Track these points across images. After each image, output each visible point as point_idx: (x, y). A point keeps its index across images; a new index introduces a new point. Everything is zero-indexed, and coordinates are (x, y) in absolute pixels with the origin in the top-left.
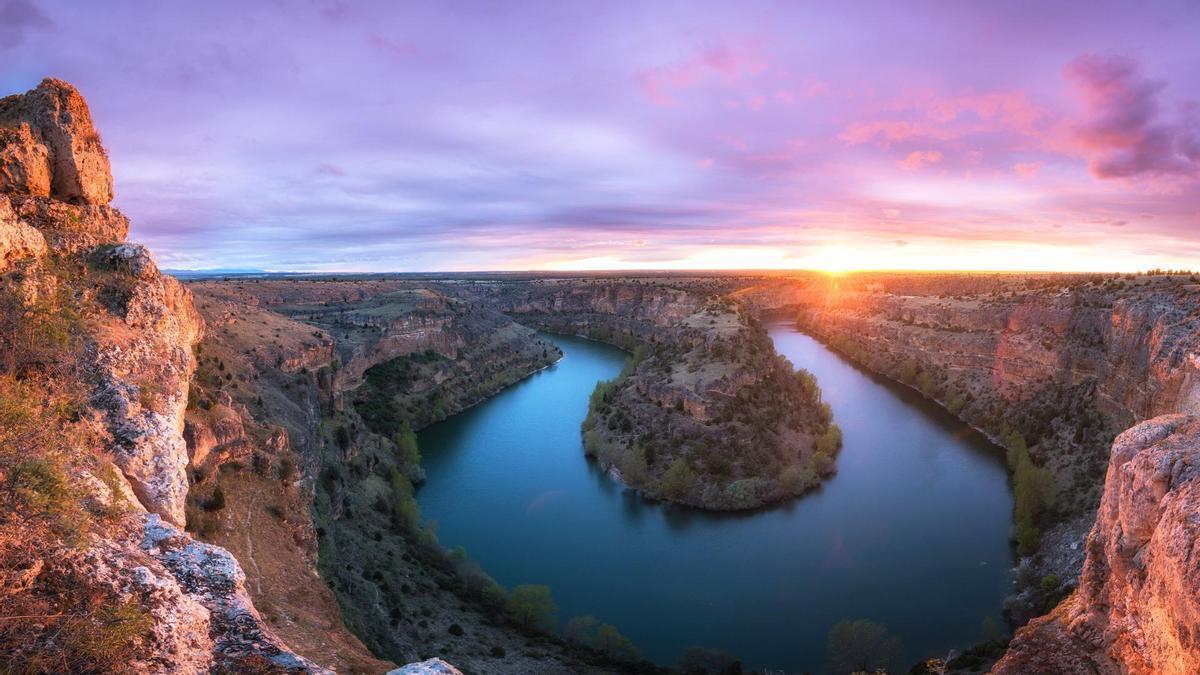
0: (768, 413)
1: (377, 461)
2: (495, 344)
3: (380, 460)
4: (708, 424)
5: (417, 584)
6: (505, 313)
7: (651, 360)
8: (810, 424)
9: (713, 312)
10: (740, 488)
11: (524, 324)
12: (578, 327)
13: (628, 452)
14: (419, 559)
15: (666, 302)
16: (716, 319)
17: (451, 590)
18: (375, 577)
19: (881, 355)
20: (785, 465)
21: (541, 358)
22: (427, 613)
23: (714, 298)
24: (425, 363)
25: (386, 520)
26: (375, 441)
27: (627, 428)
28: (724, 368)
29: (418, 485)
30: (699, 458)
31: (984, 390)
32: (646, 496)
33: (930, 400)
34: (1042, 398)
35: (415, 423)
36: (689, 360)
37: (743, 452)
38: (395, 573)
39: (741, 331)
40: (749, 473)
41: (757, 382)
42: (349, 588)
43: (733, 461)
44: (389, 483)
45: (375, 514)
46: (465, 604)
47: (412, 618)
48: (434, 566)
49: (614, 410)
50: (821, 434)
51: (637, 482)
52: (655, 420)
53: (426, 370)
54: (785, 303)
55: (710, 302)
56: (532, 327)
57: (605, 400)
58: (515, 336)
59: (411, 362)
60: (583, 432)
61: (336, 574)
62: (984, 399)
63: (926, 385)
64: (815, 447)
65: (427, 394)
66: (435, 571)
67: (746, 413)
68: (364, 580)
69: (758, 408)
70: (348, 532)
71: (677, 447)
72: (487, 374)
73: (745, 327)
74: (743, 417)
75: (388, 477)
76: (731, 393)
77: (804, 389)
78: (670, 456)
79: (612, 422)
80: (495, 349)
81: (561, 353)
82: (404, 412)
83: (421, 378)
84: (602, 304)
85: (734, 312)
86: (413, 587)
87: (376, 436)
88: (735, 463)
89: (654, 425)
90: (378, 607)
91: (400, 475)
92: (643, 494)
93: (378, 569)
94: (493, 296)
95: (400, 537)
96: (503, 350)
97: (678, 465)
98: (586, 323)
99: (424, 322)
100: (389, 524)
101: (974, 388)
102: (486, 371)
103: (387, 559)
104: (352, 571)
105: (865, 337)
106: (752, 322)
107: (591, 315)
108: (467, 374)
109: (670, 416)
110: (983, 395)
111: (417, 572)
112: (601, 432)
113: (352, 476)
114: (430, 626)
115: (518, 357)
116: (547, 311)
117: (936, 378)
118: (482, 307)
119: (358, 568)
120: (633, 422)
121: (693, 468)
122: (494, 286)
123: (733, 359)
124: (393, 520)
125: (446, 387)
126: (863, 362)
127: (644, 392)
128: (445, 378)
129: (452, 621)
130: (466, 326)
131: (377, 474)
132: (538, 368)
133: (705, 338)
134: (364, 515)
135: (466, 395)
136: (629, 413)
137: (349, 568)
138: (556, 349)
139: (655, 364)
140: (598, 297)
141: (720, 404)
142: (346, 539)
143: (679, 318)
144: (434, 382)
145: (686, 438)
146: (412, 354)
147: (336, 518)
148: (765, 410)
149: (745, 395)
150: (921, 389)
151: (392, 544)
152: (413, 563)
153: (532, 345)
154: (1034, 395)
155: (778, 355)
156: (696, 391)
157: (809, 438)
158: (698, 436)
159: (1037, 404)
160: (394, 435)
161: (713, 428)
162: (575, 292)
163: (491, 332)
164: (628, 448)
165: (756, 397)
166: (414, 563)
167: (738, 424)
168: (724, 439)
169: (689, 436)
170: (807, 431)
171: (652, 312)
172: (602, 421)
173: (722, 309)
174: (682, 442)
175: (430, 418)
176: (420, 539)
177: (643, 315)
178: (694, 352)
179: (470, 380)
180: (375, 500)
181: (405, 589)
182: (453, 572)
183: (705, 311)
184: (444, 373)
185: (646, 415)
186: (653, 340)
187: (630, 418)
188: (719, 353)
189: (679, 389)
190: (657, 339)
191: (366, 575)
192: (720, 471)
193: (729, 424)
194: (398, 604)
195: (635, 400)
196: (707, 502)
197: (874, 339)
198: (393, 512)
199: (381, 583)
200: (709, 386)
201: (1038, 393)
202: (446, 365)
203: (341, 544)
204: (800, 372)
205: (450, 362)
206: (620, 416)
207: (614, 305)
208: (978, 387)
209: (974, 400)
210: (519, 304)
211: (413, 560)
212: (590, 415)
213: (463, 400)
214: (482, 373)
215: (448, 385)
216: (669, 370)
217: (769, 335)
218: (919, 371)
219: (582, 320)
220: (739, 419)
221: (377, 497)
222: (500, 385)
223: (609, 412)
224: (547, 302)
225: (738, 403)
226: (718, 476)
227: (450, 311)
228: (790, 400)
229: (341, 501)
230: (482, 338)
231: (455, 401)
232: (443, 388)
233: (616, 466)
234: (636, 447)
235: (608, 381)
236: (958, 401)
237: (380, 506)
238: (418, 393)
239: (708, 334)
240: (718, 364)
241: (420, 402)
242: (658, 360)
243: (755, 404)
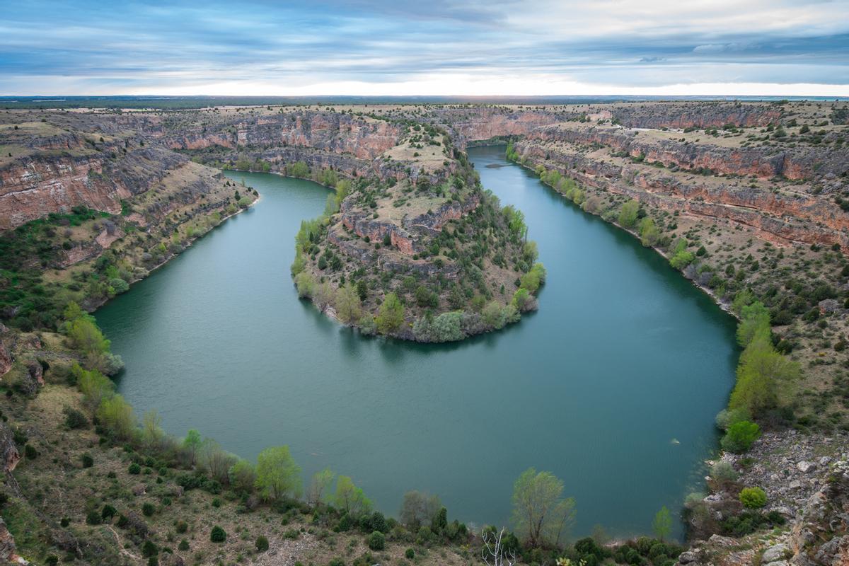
0: (474, 248)
1: (45, 366)
2: (171, 189)
3: (51, 364)
4: (415, 258)
5: (159, 496)
6: (175, 150)
7: (354, 196)
8: (514, 261)
9: (416, 144)
10: (447, 320)
11: (204, 163)
12: (271, 164)
13: (340, 291)
14: (150, 464)
15: (365, 133)
16: (419, 152)
17: (197, 486)
18: (105, 515)
19: (598, 195)
20: (489, 299)
21: (233, 201)
22: (182, 529)
23: (417, 129)
24: (78, 225)
25: (89, 435)
26: (33, 342)
27: (337, 266)
28: (429, 201)
29: (116, 376)
30: (408, 291)
31: (725, 246)
32: (362, 332)
33: (650, 248)
34: (812, 271)
35: (86, 303)
36: (394, 195)
37: (449, 286)
38: (127, 498)
39: (446, 164)
40: (455, 307)
41: (463, 217)
42: (79, 550)
43: (439, 294)
44: (75, 388)
45: (71, 436)
46: (217, 497)
47: (169, 545)
48: (170, 466)
49: (322, 249)
50: (525, 271)
51: (353, 318)
52: (364, 256)
53: (81, 233)
54: (494, 135)
55: (412, 133)
56: (215, 166)
57: (311, 239)
58: (195, 178)
59: (51, 226)
60: (294, 275)
61: (51, 542)
62: (722, 256)
63: (647, 231)
64: (518, 284)
65: (93, 262)
66: (175, 471)
67: (451, 248)
68: (92, 528)
69: (463, 242)
70: (41, 477)
71: (387, 281)
72: (171, 228)
73: (450, 161)
74: (449, 251)
75: (71, 380)
76: (436, 227)
77: (510, 226)
78: (381, 291)
79: (321, 262)
80: (172, 195)
81: (256, 193)
82: (65, 293)
83: (76, 244)
84: (292, 135)
85: (439, 144)
86: (156, 503)
87: (33, 335)
88: (442, 296)
89: (365, 262)
90: (126, 553)
91: (87, 373)
92: (359, 329)
93: (105, 503)
94: (153, 129)
95: (117, 449)
96: (184, 196)
97: (389, 298)
98: (279, 158)
99: (56, 169)
100: (98, 438)
101: (711, 243)
102: (168, 222)
103: (111, 484)
104: (72, 525)
105: (581, 174)
106: (457, 155)
107: (283, 149)
108: (143, 230)
109: (378, 251)
110: (722, 252)
111: (154, 481)
112: (311, 273)
113: (15, 401)
114: (192, 544)
115: (204, 202)
116: (230, 146)
117: (662, 225)
118: (142, 144)
119: (77, 517)
120: (343, 260)
121: (403, 302)
122: (153, 115)
123: (438, 194)
124: (99, 432)
125: (118, 250)
126: (576, 201)
127: (350, 229)
128: (113, 239)
129: (211, 525)
130: (125, 171)
131: (52, 383)
132: (232, 212)
133: (409, 171)
134: (56, 443)
135: (148, 255)
136: (338, 251)
137: (65, 523)
138: (250, 190)
139: (359, 199)
140: (289, 128)
141: (426, 239)
142: (41, 487)
143: (380, 150)
144: (99, 247)
145: (395, 272)
146: (51, 215)
147: (12, 468)
148: (470, 245)
149: (451, 230)
150: (640, 235)
151: (112, 462)
152: (144, 474)
153: (219, 187)
154: (801, 264)
155: (485, 190)
156: (403, 226)
157: (513, 275)
158: (407, 270)
159: (802, 276)
160: (60, 325)
161: (421, 262)
162: (261, 122)
163: (161, 176)
164: (340, 286)
165: (461, 231)
166: (147, 472)
167: (444, 258)
168: (431, 273)
169: (397, 270)
170: (511, 268)
171: (351, 145)
172: (312, 262)
173: (426, 140)
174: (392, 277)
175: (106, 293)
176: (142, 439)
177: (342, 148)
178: (399, 186)
179: (150, 237)
180: (63, 418)
181: (148, 510)
182: (193, 464)
183: (407, 144)
184: (110, 233)
185: (355, 252)
186: (355, 174)
187: (339, 256)
188: (424, 187)
189: (386, 225)
190: (358, 172)
191: (93, 520)
192: (428, 304)
193: (436, 258)
194: (147, 536)
195: (342, 238)
196: (418, 334)
197: (592, 177)
198: (96, 421)
199: (116, 519)
200: (415, 221)
201: (807, 264)
202: (110, 223)
203: (39, 497)
204: (507, 208)
205: (114, 218)
206: (329, 255)
207: (309, 137)
208: (717, 242)
209: (707, 256)
210: (193, 138)
211: (143, 469)
212: (298, 256)
213: (146, 261)
214: (163, 225)
215: (120, 247)
216: (374, 206)
217: (475, 169)
218: (641, 215)
219: (274, 155)
220: (445, 254)
221: (65, 412)
222: (189, 237)
223: (317, 252)
224: (228, 135)
225: (445, 238)
226: (426, 309)
227: (95, 152)
228: (495, 236)
229: (11, 441)
230: (153, 185)
231: (136, 264)
232: (114, 252)
233: (331, 306)
234: (348, 284)
235: (313, 222)
236: (686, 254)
237: (75, 422)
238: (77, 264)
239: (412, 167)
240: (422, 198)
241: (85, 276)
242: (362, 195)
243: (460, 238)
